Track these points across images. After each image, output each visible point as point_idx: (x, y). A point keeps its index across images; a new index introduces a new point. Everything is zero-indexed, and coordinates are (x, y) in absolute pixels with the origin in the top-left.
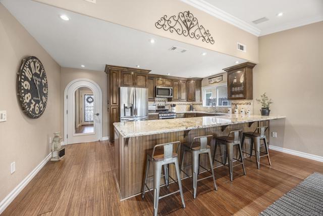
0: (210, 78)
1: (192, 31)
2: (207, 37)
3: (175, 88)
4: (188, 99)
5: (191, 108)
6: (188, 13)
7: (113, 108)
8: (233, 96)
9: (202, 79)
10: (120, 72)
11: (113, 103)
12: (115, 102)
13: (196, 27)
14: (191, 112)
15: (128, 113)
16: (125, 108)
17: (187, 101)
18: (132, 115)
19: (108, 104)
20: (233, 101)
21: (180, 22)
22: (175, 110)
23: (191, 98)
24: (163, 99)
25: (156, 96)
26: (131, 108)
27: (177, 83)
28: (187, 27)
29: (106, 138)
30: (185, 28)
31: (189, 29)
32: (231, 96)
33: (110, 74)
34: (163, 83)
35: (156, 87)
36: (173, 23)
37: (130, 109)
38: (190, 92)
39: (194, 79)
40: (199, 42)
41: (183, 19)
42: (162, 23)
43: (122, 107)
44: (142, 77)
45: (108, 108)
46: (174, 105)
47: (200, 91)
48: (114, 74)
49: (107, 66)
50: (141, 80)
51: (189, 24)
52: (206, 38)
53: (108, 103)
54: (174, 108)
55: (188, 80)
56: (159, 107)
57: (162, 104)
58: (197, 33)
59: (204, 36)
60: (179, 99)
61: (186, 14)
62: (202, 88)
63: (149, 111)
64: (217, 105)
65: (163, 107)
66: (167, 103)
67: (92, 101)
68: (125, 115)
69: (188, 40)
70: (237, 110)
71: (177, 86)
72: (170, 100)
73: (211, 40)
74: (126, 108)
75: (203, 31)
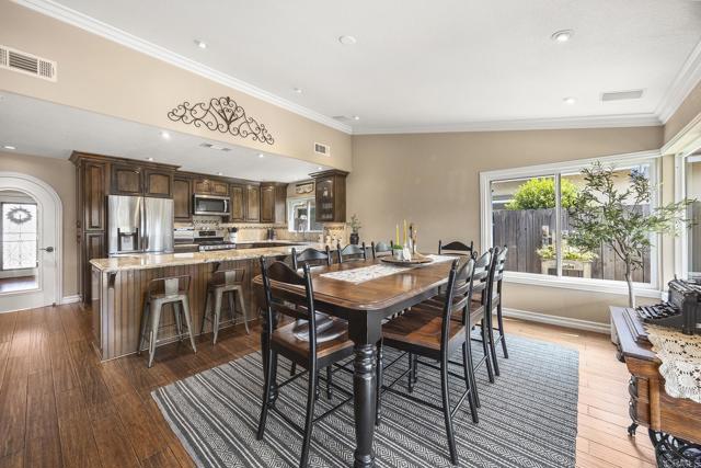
0: (299, 184)
1: (234, 125)
2: (261, 133)
3: (236, 199)
4: (263, 219)
5: (270, 234)
6: (228, 99)
7: (91, 237)
8: (324, 217)
9: (288, 184)
10: (109, 166)
11: (91, 226)
12: (95, 223)
13: (242, 120)
14: (270, 241)
15: (128, 245)
16: (120, 235)
17: (260, 222)
18: (136, 248)
19: (78, 227)
20: (325, 224)
21: (213, 112)
22: (236, 238)
23: (267, 217)
24: (211, 218)
25: (193, 213)
26: (135, 235)
27: (240, 189)
28: (226, 120)
29: (73, 299)
30: (221, 121)
31: (229, 122)
32: (320, 216)
33: (84, 170)
34: (210, 190)
35: (193, 196)
36: (200, 113)
37: (132, 238)
38: (266, 207)
39: (273, 183)
40: (249, 142)
41: (218, 108)
42: (180, 113)
43: (113, 235)
44: (159, 177)
45: (79, 237)
46: (234, 230)
47: (283, 206)
48: (94, 171)
49: (74, 152)
50: (158, 183)
51: (228, 115)
52: (260, 135)
53: (79, 224)
54: (235, 235)
55: (264, 185)
56: (201, 233)
57: (208, 227)
58: (244, 127)
59: (257, 132)
60: (244, 219)
61: (222, 101)
62: (288, 200)
63: (176, 240)
64: (308, 229)
65: (212, 233)
66: (221, 225)
67: (26, 220)
68: (120, 249)
69: (228, 138)
70: (328, 237)
71: (240, 195)
72: (225, 219)
73: (268, 139)
74: (123, 235)
75: (253, 126)
